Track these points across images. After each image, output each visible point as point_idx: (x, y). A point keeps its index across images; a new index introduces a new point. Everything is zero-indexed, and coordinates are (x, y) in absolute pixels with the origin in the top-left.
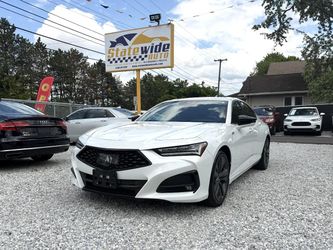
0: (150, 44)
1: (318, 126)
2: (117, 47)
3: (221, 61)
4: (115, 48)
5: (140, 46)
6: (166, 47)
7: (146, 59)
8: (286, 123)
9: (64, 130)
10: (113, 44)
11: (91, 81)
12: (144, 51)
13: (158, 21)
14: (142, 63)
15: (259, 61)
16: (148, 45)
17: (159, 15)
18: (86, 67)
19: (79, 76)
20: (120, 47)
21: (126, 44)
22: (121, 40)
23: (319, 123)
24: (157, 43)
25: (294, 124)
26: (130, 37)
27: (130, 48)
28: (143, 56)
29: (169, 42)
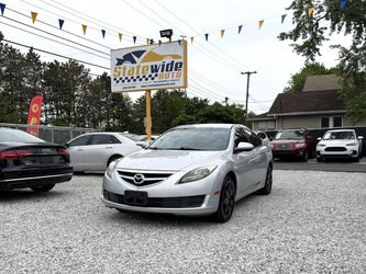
0: (161, 63)
1: (355, 152)
2: (124, 64)
3: (249, 74)
4: (122, 66)
5: (150, 64)
6: (178, 66)
7: (157, 79)
8: (318, 148)
9: (66, 158)
10: (120, 62)
11: (94, 98)
12: (155, 69)
13: (169, 37)
14: (152, 82)
15: (294, 74)
16: (159, 63)
17: (171, 31)
18: (87, 81)
19: (79, 92)
20: (128, 65)
21: (134, 62)
22: (129, 58)
23: (356, 148)
24: (168, 61)
25: (328, 149)
26: (138, 54)
27: (138, 67)
28: (153, 75)
29: (182, 60)
